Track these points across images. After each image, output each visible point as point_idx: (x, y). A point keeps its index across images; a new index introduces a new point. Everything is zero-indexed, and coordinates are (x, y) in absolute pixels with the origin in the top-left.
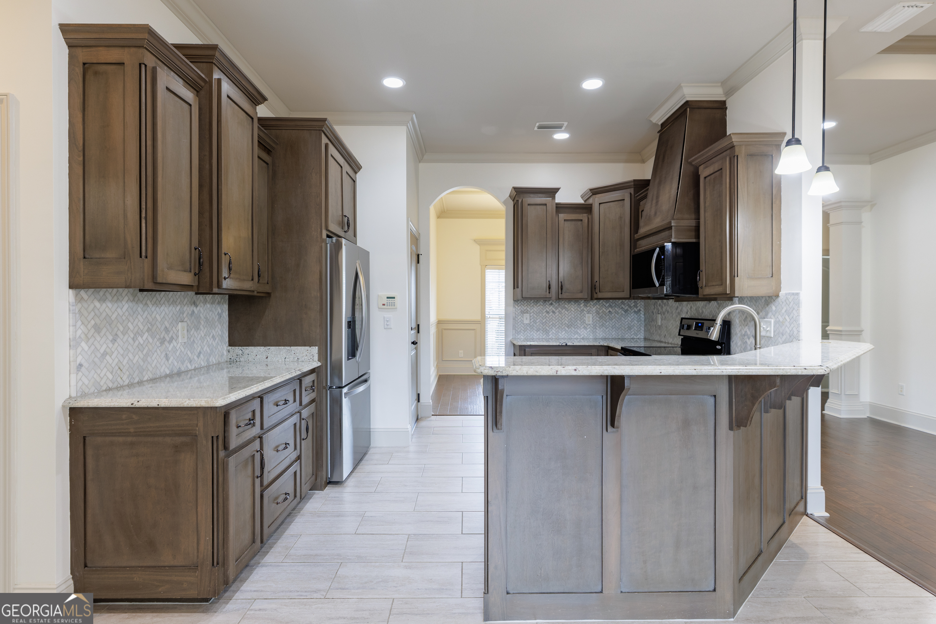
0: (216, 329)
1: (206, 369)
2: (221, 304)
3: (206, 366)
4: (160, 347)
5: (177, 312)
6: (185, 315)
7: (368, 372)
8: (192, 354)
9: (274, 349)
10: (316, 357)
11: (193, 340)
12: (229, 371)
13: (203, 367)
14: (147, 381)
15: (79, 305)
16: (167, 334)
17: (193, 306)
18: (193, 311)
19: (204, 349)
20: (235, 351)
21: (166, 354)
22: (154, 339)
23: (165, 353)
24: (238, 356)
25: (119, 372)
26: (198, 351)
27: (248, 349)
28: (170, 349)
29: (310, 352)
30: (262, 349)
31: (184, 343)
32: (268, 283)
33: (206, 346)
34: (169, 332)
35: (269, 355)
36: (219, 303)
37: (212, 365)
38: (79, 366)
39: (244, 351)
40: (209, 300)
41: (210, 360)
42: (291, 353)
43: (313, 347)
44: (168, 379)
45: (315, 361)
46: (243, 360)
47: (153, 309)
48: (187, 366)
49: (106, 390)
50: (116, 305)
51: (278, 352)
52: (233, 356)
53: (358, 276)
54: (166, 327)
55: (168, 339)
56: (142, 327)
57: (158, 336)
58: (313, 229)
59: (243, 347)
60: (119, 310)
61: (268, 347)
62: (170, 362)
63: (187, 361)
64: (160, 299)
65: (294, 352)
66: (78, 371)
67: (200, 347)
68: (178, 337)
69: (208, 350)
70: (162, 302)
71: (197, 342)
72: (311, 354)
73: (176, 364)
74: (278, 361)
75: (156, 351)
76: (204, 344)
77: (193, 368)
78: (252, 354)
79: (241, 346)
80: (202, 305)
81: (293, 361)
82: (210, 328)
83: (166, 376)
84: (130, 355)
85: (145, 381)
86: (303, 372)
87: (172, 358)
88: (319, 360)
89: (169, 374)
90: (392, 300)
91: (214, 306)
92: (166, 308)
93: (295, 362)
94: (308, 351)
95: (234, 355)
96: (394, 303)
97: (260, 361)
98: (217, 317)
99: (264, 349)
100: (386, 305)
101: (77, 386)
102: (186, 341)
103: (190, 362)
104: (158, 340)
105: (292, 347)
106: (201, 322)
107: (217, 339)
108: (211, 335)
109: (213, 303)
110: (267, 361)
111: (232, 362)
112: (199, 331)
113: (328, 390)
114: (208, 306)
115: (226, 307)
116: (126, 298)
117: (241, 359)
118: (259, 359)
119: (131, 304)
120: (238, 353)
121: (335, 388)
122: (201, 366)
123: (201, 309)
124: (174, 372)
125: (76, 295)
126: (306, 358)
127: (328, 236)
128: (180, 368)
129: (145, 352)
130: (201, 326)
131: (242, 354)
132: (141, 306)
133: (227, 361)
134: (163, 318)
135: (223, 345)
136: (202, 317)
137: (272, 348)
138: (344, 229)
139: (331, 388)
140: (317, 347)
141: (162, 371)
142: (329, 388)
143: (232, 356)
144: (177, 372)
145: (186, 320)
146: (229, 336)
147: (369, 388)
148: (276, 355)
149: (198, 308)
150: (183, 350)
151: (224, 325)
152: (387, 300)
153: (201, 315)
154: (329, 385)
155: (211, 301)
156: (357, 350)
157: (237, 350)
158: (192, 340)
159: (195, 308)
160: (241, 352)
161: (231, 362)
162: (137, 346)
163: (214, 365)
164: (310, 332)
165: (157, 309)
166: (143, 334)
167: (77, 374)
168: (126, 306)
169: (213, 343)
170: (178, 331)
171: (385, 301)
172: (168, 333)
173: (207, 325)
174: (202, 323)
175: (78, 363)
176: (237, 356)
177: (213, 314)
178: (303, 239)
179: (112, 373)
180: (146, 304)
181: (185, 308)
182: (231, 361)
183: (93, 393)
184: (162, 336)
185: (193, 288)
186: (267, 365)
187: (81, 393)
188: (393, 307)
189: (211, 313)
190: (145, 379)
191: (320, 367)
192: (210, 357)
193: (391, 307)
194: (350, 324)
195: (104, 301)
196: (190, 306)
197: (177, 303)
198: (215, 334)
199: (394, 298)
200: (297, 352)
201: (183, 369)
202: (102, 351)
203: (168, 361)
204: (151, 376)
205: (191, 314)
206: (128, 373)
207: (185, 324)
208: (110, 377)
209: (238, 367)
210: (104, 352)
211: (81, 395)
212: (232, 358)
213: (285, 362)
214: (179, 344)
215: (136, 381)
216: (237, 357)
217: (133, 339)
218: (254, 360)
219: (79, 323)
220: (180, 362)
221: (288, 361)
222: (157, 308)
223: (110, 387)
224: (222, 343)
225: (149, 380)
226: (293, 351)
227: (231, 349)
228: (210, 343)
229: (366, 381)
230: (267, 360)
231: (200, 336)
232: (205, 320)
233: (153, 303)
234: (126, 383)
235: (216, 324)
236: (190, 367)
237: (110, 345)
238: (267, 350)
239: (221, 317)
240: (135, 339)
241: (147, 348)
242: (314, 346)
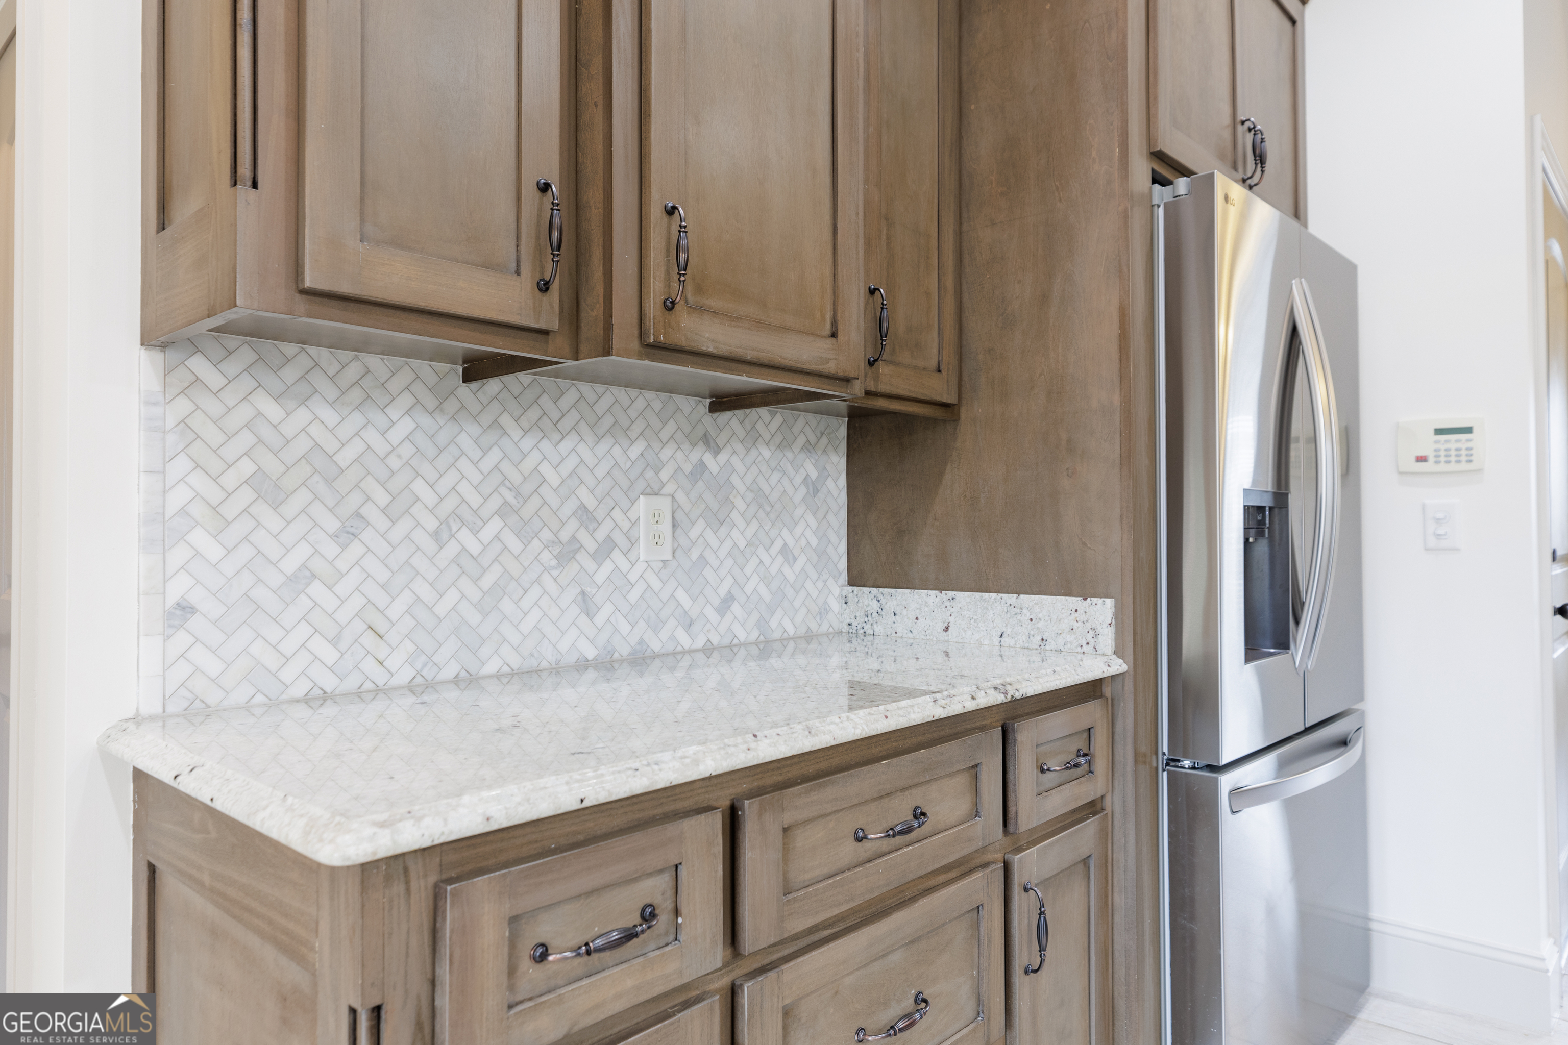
0: (799, 530)
1: (755, 651)
2: (819, 453)
3: (756, 643)
4: (554, 568)
5: (629, 463)
6: (665, 475)
7: (1357, 710)
8: (694, 600)
9: (968, 600)
10: (1107, 639)
11: (702, 556)
12: (846, 662)
13: (745, 645)
14: (498, 676)
15: (183, 406)
16: (587, 528)
17: (701, 447)
18: (701, 466)
19: (749, 589)
20: (861, 601)
21: (583, 593)
22: (530, 542)
23: (579, 590)
24: (869, 616)
25: (369, 639)
26: (723, 592)
27: (893, 597)
28: (600, 578)
29: (1083, 618)
30: (931, 597)
31: (661, 565)
32: (939, 371)
33: (755, 580)
34: (595, 525)
35: (952, 619)
36: (810, 447)
37: (781, 640)
38: (178, 612)
39: (883, 601)
40: (767, 436)
41: (774, 623)
42: (1019, 617)
43: (1095, 600)
44: (591, 674)
45: (1103, 655)
46: (882, 631)
47: (527, 443)
48: (672, 637)
49: (306, 700)
50: (357, 419)
51: (979, 611)
52: (856, 617)
53: (1300, 343)
54: (583, 507)
55: (591, 546)
56: (475, 500)
57: (546, 535)
58: (1094, 154)
59: (881, 590)
60: (371, 436)
61: (951, 594)
62: (600, 619)
63: (672, 622)
64: (555, 415)
65: (1028, 614)
66: (170, 626)
67: (729, 581)
68: (633, 542)
69: (763, 590)
70: (566, 424)
71: (715, 563)
72: (1088, 626)
73: (625, 627)
74: (981, 644)
75: (538, 581)
76: (748, 570)
77: (700, 643)
78: (905, 612)
79: (877, 587)
80: (739, 447)
81: (1026, 645)
82: (773, 524)
83: (582, 666)
84: (425, 591)
85: (490, 677)
86: (1018, 695)
87: (607, 610)
88: (1119, 652)
89: (595, 659)
90: (1457, 441)
91: (790, 455)
92: (582, 444)
93: (1034, 651)
94: (1077, 615)
95: (858, 615)
96: (1468, 449)
97: (928, 637)
98: (803, 491)
99: (937, 599)
100: (1431, 459)
101: (164, 679)
102: (668, 556)
103: (689, 626)
104: (546, 547)
105: (1022, 596)
106: (732, 503)
107: (802, 560)
108: (778, 544)
109: (784, 445)
110: (948, 641)
111: (854, 635)
112: (723, 530)
113: (1164, 770)
114: (766, 453)
115: (838, 462)
116: (406, 400)
117: (875, 626)
118: (924, 633)
119: (426, 421)
120: (869, 609)
121: (1189, 768)
122: (736, 641)
123: (735, 461)
124: (616, 655)
125: (168, 372)
126: (1070, 638)
127: (1157, 179)
128: (641, 642)
129: (487, 581)
130: (735, 515)
131: (880, 610)
132: (474, 429)
133: (841, 632)
134: (570, 475)
135: (825, 582)
136: (741, 488)
137: (963, 597)
138: (1240, 169)
139: (1172, 764)
140: (1109, 602)
141: (564, 646)
142: (1167, 764)
143: (853, 617)
144: (629, 654)
145: (670, 488)
146: (848, 554)
147: (1360, 770)
148: (972, 621)
149: (723, 457)
150: (656, 584)
151: (831, 517)
152: (1437, 442)
153: (735, 480)
154: (1166, 750)
155: (778, 438)
156: (1297, 622)
157: (867, 596)
158: (695, 555)
159: (708, 458)
160: (875, 605)
161: (851, 635)
162: (455, 561)
163: (789, 639)
164: (1084, 544)
165: (546, 445)
166: (480, 523)
167: (167, 638)
168: (405, 426)
169: (786, 570)
170: (635, 523)
171: (1428, 444)
172: (591, 528)
173: (761, 514)
174: (740, 504)
175: (171, 600)
176: (867, 616)
177: (785, 481)
178: (1060, 200)
179: (334, 642)
180: (495, 424)
181: (666, 453)
182: (851, 631)
183: (247, 707)
184: (565, 535)
185: (547, 343)
186: (947, 654)
187: (186, 704)
188: (1464, 466)
189: (775, 477)
190: (491, 667)
191: (1124, 679)
192: (773, 614)
193: (1453, 467)
194: (1259, 518)
195: (304, 401)
196: (686, 446)
197: (633, 434)
198: (791, 543)
199: (1468, 430)
200: (1040, 615)
201: (656, 645)
202: (290, 565)
203: (590, 615)
204: (515, 662)
205: (691, 473)
206: (409, 646)
207: (664, 505)
208: (329, 655)
209: (870, 651)
210: (299, 569)
211: (186, 710)
212: (854, 624)
213: (1002, 649)
214: (640, 567)
215: (449, 672)
216: (866, 619)
217: (436, 535)
218: (910, 635)
219: (182, 465)
220: (642, 624)
221: (1009, 646)
222: (545, 441)
223: (328, 690)
224: (820, 574)
225: (506, 675)
226: (1025, 611)
227: (850, 596)
228: (774, 570)
229: (1343, 743)
230: (946, 638)
231: (728, 544)
232: (750, 496)
233: (526, 426)
234: (404, 676)
235: (799, 512)
236: (685, 641)
237: (330, 549)
238: (948, 604)
239: (816, 491)
240: (445, 536)
241: (496, 570)
242: (1101, 598)
